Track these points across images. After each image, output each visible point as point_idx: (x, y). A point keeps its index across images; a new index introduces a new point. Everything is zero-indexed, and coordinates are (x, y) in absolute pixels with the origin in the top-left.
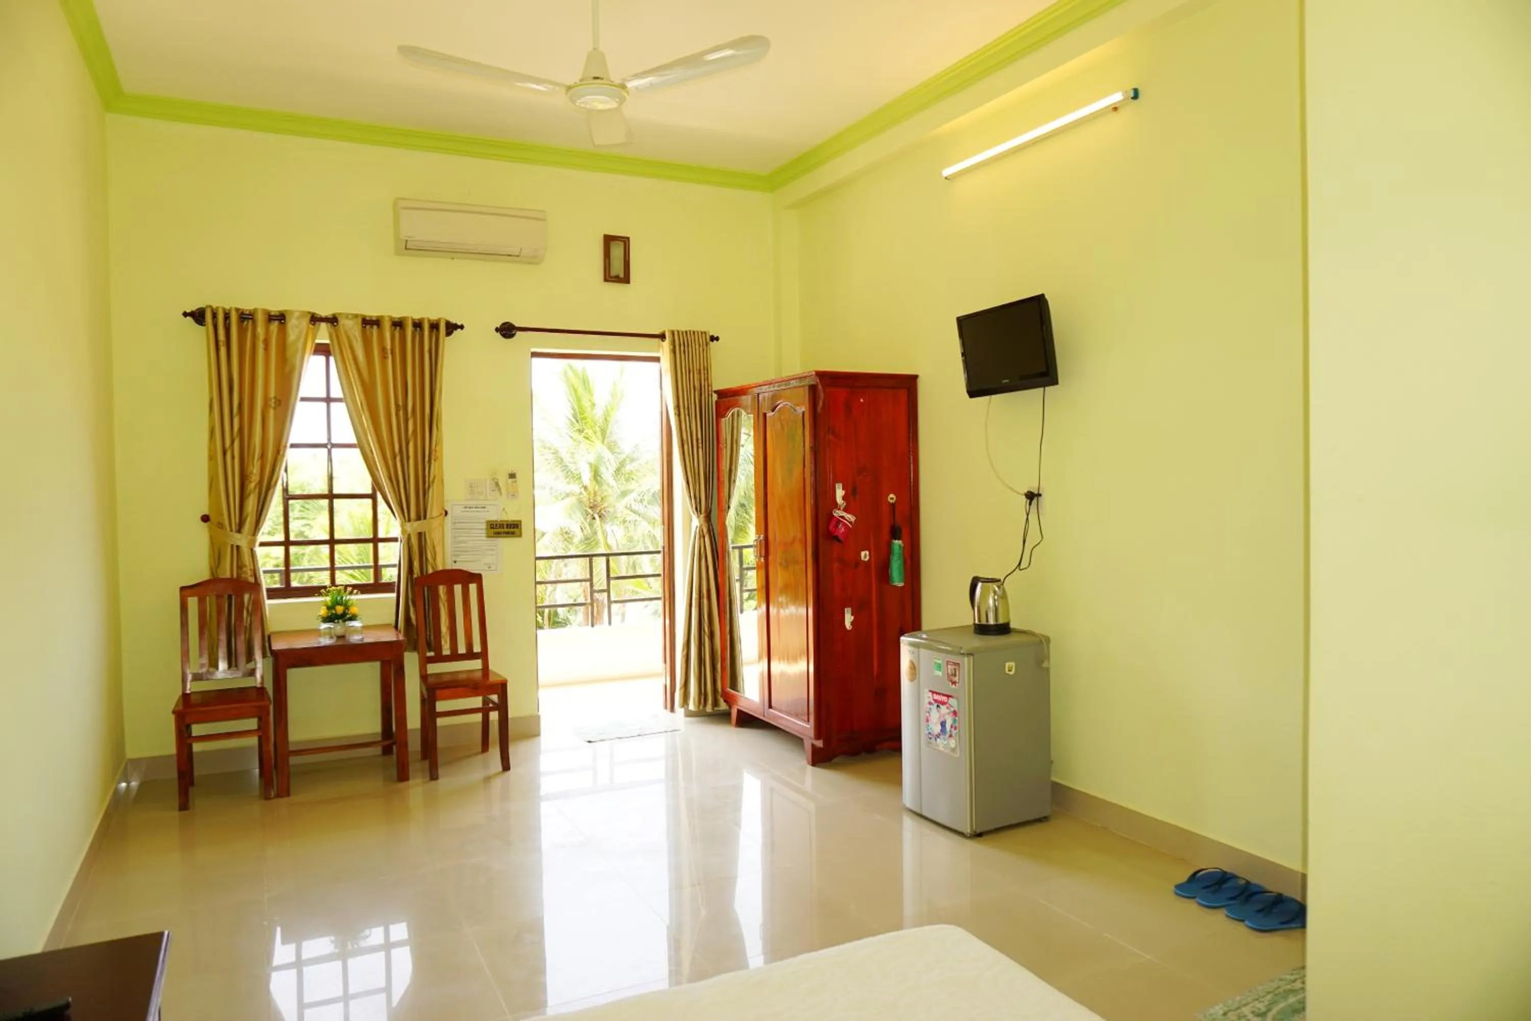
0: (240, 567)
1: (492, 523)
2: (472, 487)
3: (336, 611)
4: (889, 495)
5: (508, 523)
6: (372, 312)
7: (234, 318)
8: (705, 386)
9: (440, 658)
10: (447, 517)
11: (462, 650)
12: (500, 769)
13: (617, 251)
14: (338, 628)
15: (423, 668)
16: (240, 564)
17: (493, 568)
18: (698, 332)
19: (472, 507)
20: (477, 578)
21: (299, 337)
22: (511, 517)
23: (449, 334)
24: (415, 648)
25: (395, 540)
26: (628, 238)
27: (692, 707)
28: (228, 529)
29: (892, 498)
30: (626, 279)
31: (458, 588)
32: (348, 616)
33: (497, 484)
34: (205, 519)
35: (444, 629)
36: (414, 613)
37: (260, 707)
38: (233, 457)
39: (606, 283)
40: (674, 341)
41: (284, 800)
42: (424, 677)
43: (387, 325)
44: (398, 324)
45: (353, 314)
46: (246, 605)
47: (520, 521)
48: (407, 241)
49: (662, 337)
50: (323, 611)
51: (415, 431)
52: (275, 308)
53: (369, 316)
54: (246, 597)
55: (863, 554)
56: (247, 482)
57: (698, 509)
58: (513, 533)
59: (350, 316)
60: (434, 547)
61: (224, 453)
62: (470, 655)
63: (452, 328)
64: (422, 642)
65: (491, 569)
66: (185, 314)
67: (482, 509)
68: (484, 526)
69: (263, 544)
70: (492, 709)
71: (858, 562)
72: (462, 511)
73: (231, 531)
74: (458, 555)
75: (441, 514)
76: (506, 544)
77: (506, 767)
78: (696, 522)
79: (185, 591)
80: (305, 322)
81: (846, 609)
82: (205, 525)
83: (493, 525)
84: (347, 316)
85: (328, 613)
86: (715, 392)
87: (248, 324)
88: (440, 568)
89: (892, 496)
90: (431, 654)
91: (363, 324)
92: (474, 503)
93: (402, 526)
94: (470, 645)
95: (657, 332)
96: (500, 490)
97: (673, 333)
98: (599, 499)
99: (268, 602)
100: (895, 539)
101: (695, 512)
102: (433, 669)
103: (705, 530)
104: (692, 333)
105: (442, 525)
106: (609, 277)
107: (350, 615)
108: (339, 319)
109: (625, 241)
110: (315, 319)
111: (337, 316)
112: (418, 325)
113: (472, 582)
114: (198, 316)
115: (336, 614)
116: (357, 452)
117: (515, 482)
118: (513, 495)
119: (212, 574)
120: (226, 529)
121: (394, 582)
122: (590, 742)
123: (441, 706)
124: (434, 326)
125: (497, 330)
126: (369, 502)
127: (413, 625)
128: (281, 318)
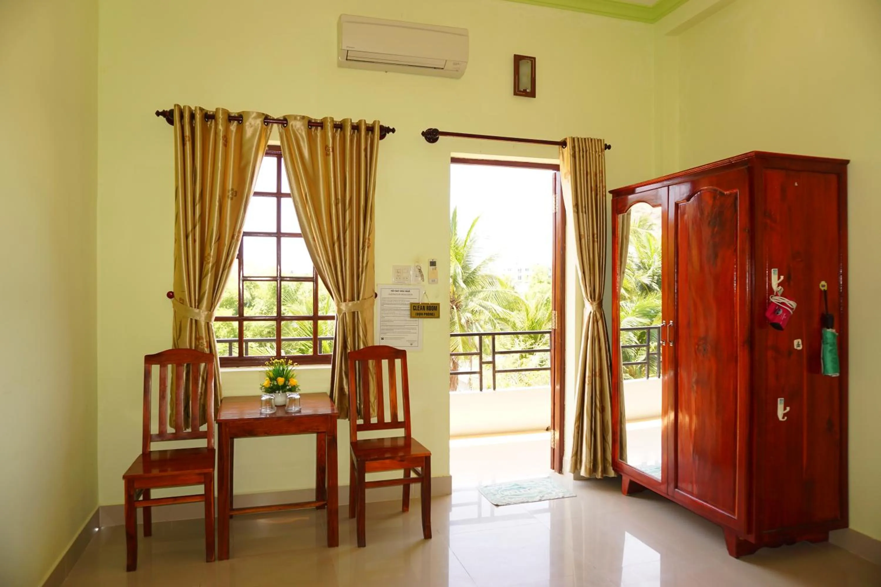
0: (198, 338)
1: (415, 305)
2: (398, 272)
3: (277, 382)
4: (820, 282)
5: (429, 305)
6: (317, 116)
7: (198, 117)
8: (600, 187)
9: (368, 426)
10: (377, 298)
11: (388, 419)
12: (422, 537)
13: (525, 69)
14: (279, 398)
15: (353, 434)
16: (197, 336)
17: (415, 344)
18: (595, 140)
19: (398, 291)
20: (402, 354)
21: (253, 135)
22: (431, 300)
23: (382, 137)
24: (346, 416)
25: (332, 318)
26: (534, 58)
27: (583, 473)
28: (189, 305)
29: (823, 285)
30: (532, 94)
31: (385, 363)
32: (288, 388)
33: (420, 270)
34: (170, 295)
35: (373, 398)
36: (346, 384)
37: (205, 474)
38: (194, 241)
39: (515, 96)
40: (574, 147)
41: (225, 563)
42: (355, 445)
43: (329, 126)
44: (339, 126)
45: (300, 116)
46: (201, 373)
47: (439, 304)
48: (348, 51)
49: (563, 144)
50: (266, 382)
51: (351, 221)
52: (234, 110)
53: (315, 119)
54: (203, 365)
55: (796, 342)
56: (205, 263)
57: (593, 297)
58: (432, 314)
59: (299, 118)
60: (365, 326)
61: (187, 237)
62: (395, 424)
63: (385, 131)
64: (353, 410)
65: (412, 346)
66: (158, 114)
67: (406, 293)
68: (408, 307)
69: (218, 319)
70: (415, 480)
71: (791, 349)
72: (390, 294)
73: (191, 306)
74: (385, 333)
75: (372, 296)
76: (427, 323)
77: (428, 535)
78: (589, 308)
79: (150, 360)
80: (259, 122)
81: (779, 399)
82: (170, 301)
83: (416, 307)
84: (295, 118)
85: (270, 384)
86: (610, 192)
87: (211, 123)
88: (370, 345)
89: (823, 283)
90: (360, 422)
91: (309, 126)
92: (399, 287)
93: (338, 305)
94: (394, 415)
95: (559, 140)
96: (422, 276)
97: (573, 139)
98: (456, 296)
99: (222, 370)
100: (828, 328)
101: (590, 300)
102: (362, 436)
103: (598, 316)
104: (590, 140)
105: (373, 305)
106: (518, 92)
107: (290, 387)
108: (288, 120)
109: (533, 60)
110: (267, 120)
111: (287, 118)
112: (356, 128)
113: (397, 358)
114: (168, 116)
115: (278, 385)
116: (301, 240)
117: (435, 269)
118: (433, 281)
119: (174, 344)
120: (187, 305)
121: (331, 355)
122: (497, 505)
123: (370, 477)
124: (370, 129)
125: (423, 134)
126: (311, 284)
127: (346, 394)
128: (239, 119)
